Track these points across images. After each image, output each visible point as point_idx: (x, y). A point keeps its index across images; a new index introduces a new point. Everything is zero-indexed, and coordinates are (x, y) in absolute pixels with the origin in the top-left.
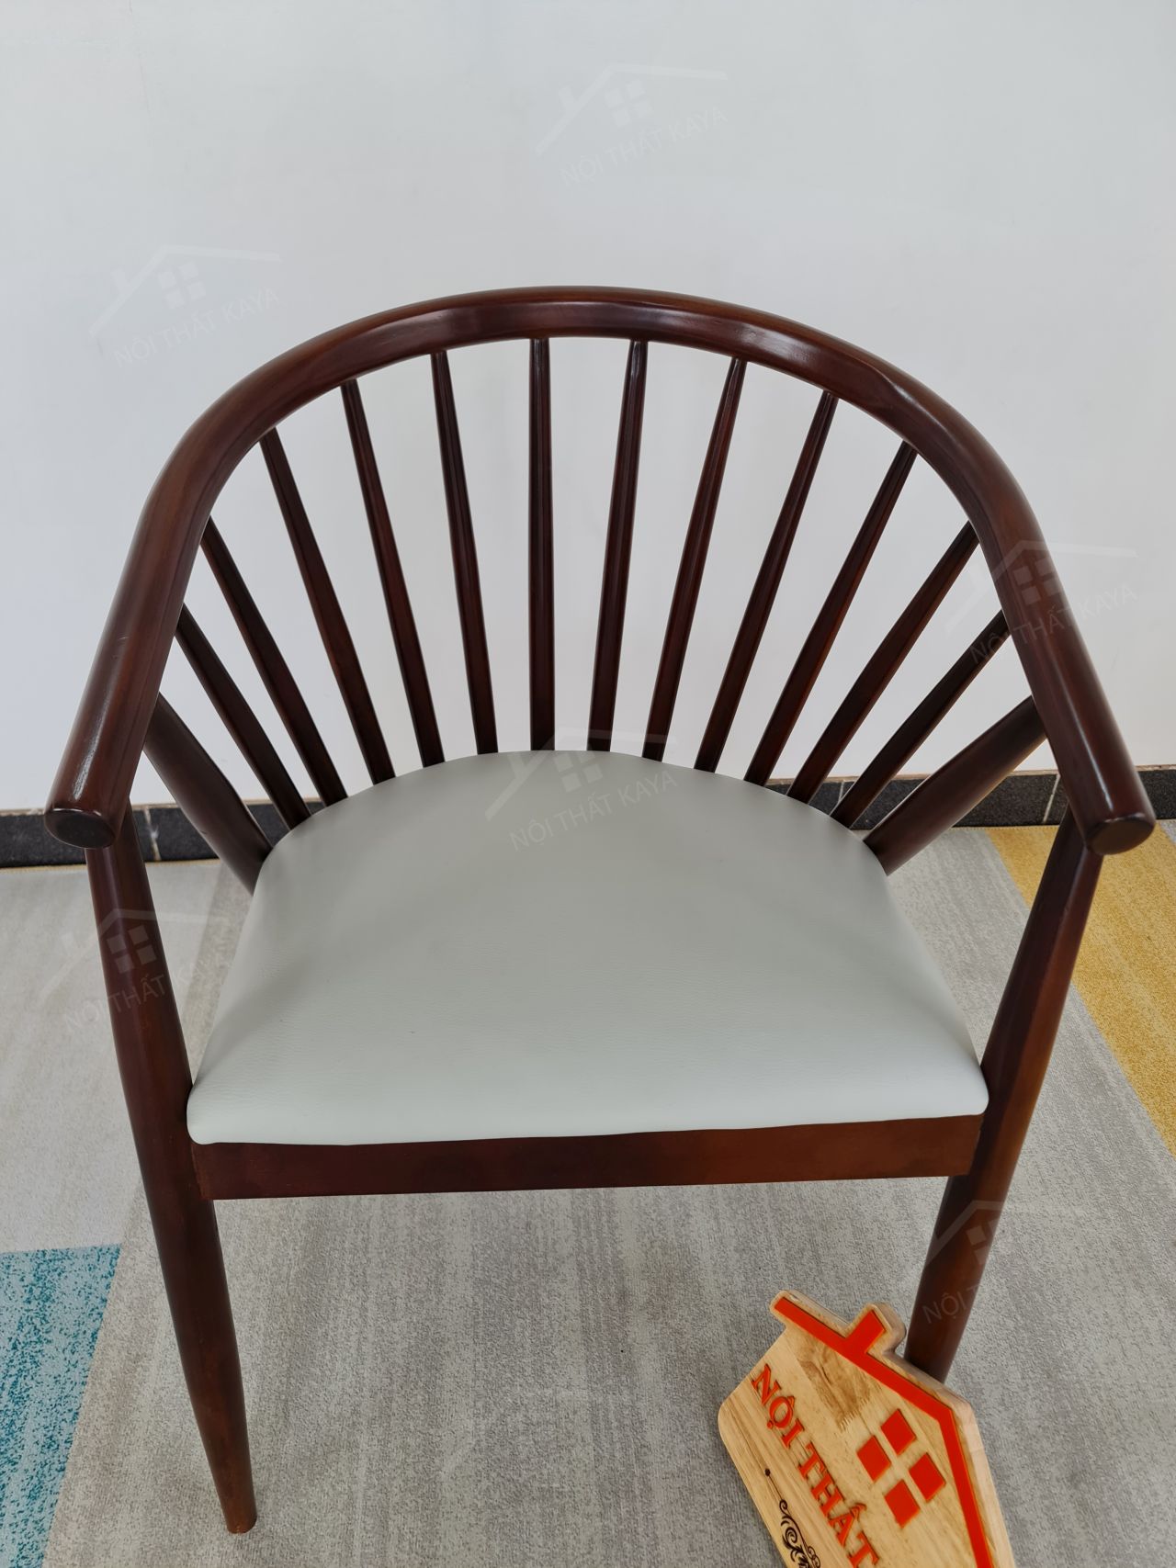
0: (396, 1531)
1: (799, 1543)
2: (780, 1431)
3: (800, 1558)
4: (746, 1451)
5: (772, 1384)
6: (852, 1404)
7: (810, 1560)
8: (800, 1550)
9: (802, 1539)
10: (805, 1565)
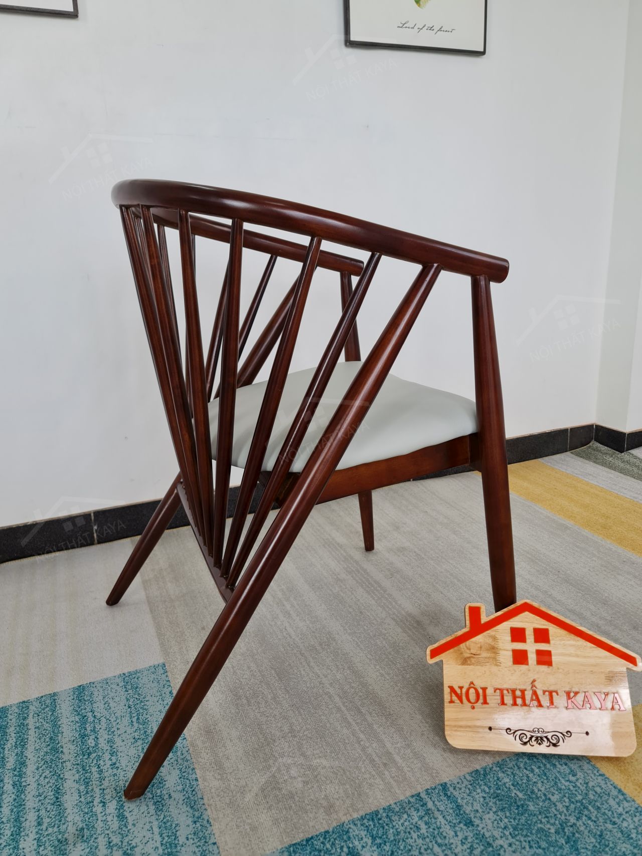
1: (528, 735)
2: (479, 704)
3: (535, 740)
4: (473, 735)
5: (458, 691)
6: (493, 649)
7: (539, 735)
8: (532, 737)
9: (528, 731)
10: (539, 740)
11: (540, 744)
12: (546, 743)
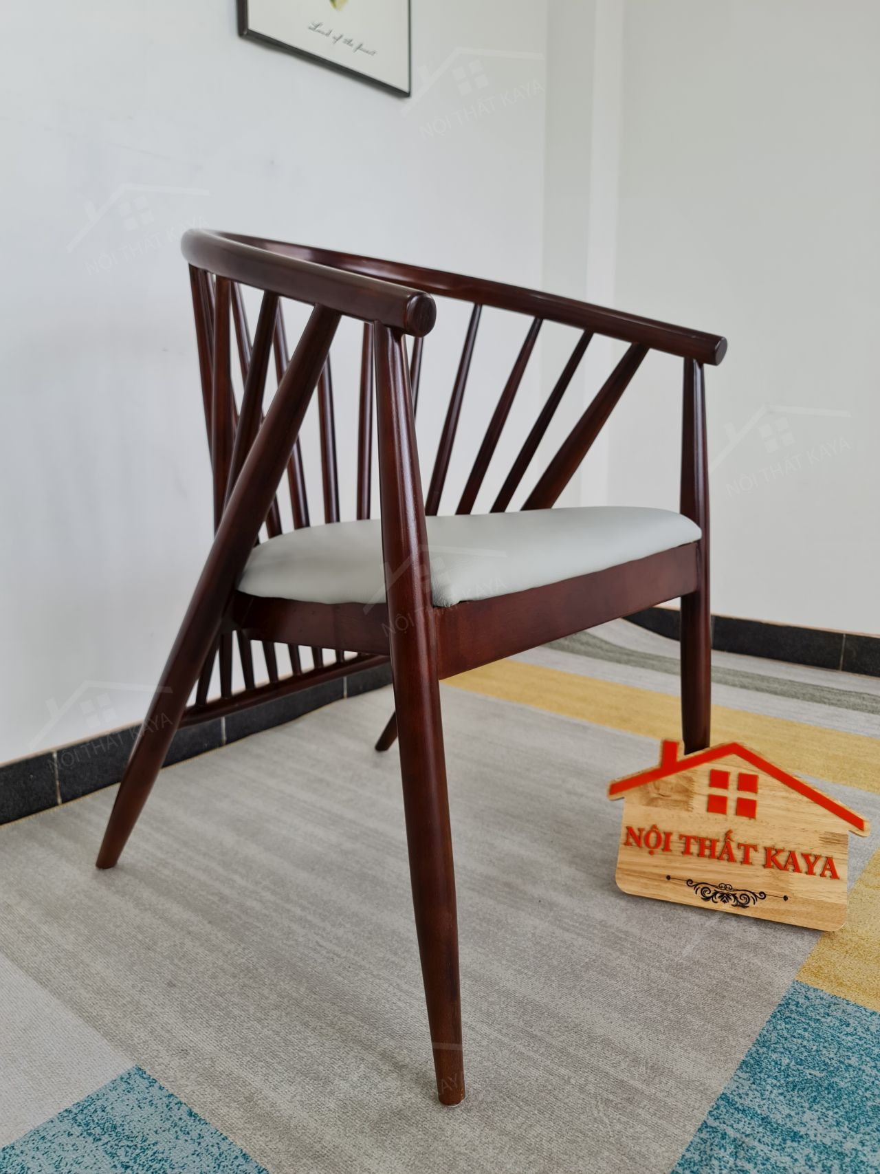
0: (542, 1033)
1: (713, 889)
2: (659, 850)
3: (719, 897)
4: (648, 882)
5: (637, 833)
6: (687, 793)
7: (725, 892)
8: (717, 892)
9: (713, 886)
10: (725, 898)
11: (725, 902)
12: (732, 902)
